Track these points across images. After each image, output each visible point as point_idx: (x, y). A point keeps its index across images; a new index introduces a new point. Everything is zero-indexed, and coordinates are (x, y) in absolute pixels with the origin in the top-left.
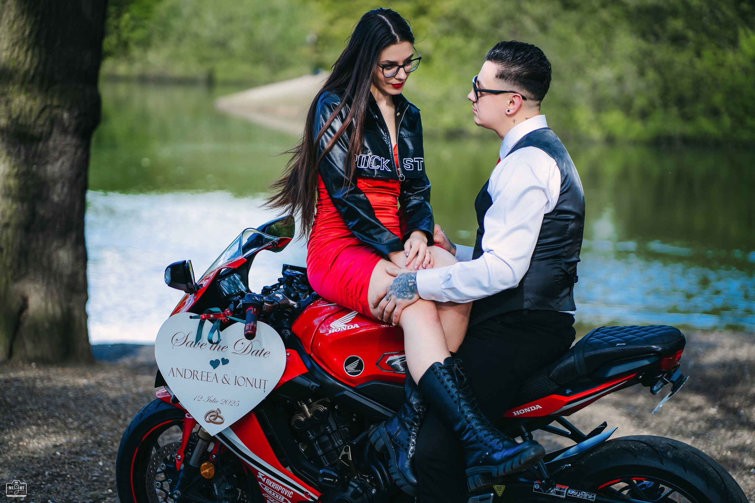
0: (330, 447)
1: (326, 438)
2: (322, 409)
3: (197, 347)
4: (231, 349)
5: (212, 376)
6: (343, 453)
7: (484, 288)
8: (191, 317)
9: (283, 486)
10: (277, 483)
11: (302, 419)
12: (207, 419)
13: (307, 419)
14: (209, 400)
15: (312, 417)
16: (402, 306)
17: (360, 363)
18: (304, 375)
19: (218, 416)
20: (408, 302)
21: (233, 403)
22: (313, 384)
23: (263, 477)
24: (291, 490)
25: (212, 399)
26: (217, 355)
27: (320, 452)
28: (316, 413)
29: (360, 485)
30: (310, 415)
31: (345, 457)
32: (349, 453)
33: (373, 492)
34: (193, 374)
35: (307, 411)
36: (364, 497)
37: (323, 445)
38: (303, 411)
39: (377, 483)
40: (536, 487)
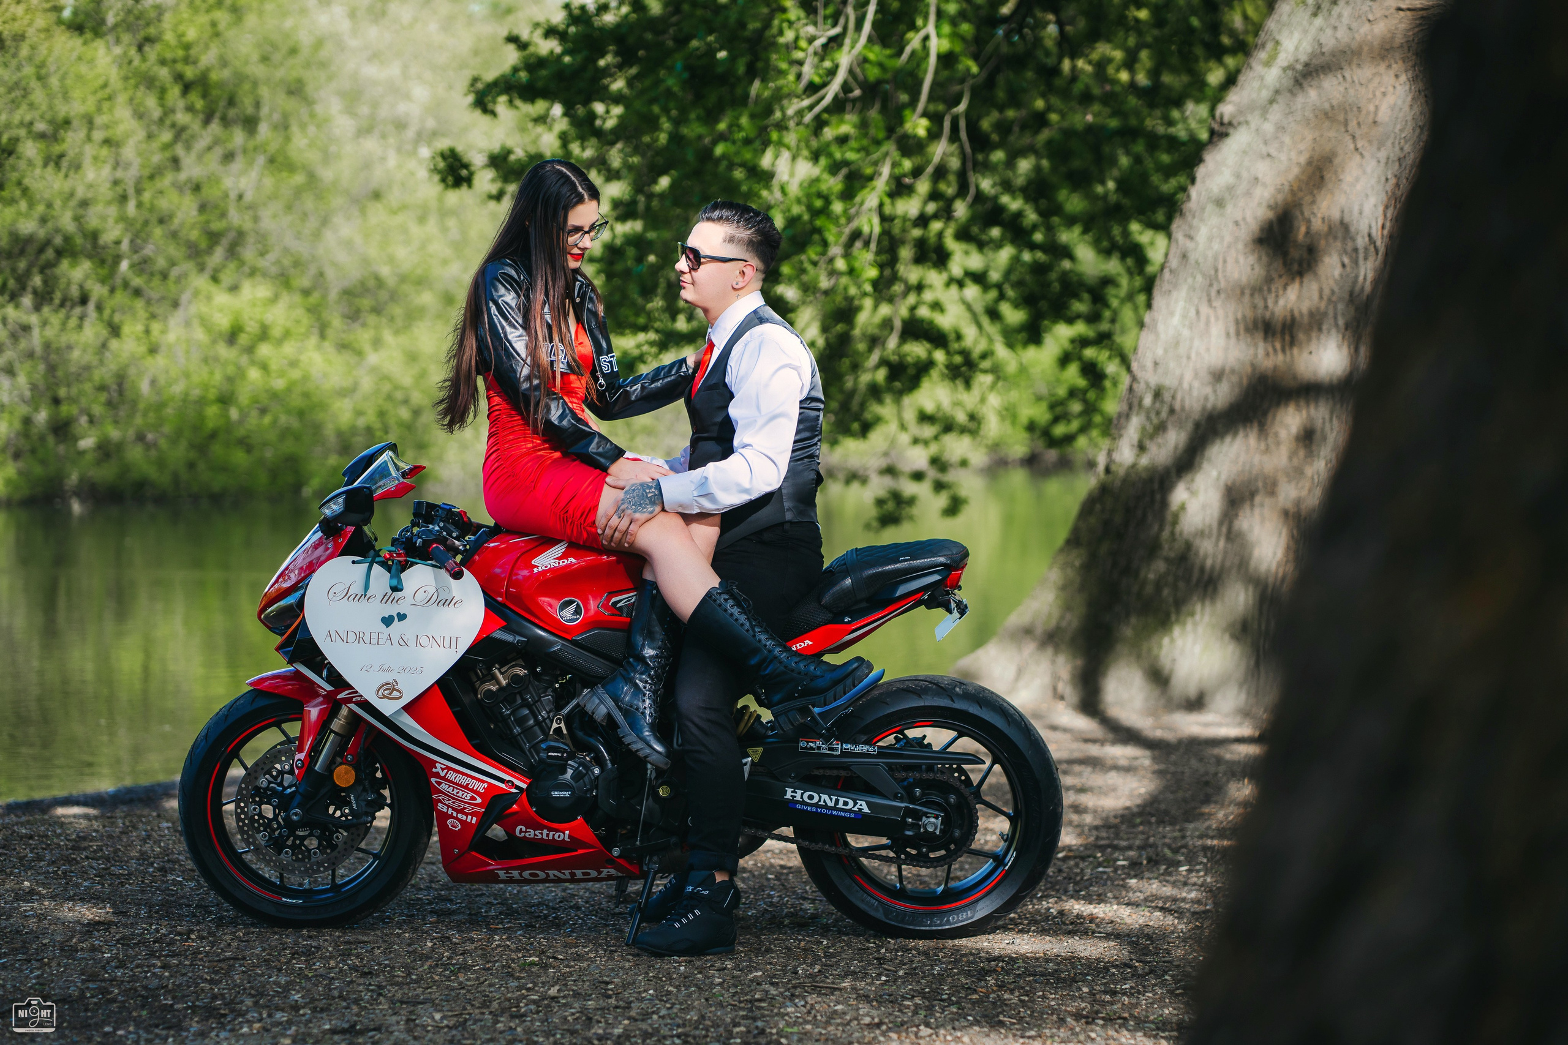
0: (531, 722)
1: (526, 712)
2: (522, 672)
3: (364, 601)
4: (409, 599)
5: (384, 637)
6: (555, 725)
8: (354, 562)
9: (473, 778)
11: (494, 688)
12: (380, 694)
13: (501, 689)
14: (381, 669)
15: (508, 684)
16: (640, 523)
17: (578, 607)
18: (503, 629)
19: (394, 689)
20: (646, 516)
21: (413, 671)
22: (518, 638)
23: (443, 769)
24: (483, 782)
25: (385, 667)
26: (392, 610)
27: (517, 730)
28: (515, 679)
29: (580, 764)
30: (504, 683)
31: (558, 730)
32: (562, 725)
33: (597, 771)
34: (359, 637)
35: (500, 677)
36: (586, 779)
37: (521, 721)
38: (494, 678)
39: (599, 761)
40: (803, 744)
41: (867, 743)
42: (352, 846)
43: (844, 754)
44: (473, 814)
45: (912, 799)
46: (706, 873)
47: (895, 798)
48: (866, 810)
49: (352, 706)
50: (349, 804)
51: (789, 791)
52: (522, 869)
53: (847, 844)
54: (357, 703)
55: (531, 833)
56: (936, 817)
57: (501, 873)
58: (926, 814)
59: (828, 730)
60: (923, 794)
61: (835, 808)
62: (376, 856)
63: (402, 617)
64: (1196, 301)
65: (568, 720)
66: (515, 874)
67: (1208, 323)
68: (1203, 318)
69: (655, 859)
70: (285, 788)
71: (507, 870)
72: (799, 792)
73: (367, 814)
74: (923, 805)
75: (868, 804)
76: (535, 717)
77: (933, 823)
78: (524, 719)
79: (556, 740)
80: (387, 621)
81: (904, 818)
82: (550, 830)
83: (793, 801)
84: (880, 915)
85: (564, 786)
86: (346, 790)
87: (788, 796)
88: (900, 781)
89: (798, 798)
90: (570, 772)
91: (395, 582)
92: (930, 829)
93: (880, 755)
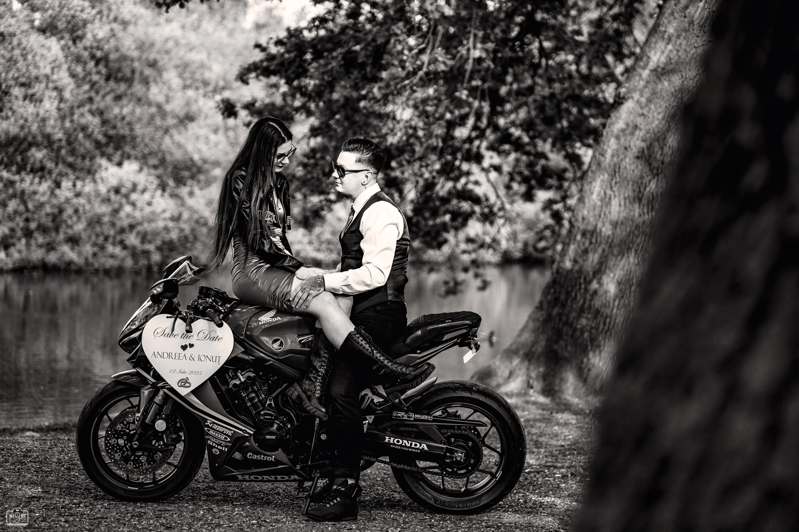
0: (256, 400)
1: (254, 395)
2: (252, 375)
3: (172, 337)
4: (195, 337)
5: (182, 355)
6: (268, 402)
7: (368, 285)
8: (167, 317)
9: (226, 428)
10: (221, 426)
11: (238, 383)
12: (179, 384)
13: (241, 383)
14: (180, 372)
15: (245, 381)
17: (282, 342)
18: (243, 353)
19: (187, 382)
20: (317, 292)
21: (197, 373)
22: (251, 357)
23: (210, 423)
24: (231, 430)
25: (183, 371)
26: (186, 342)
27: (249, 404)
28: (249, 378)
29: (281, 422)
30: (243, 380)
31: (270, 405)
32: (272, 402)
33: (289, 426)
34: (169, 355)
35: (241, 377)
36: (284, 430)
37: (251, 400)
38: (238, 377)
39: (290, 421)
40: (394, 414)
41: (428, 414)
42: (164, 460)
43: (415, 420)
44: (226, 446)
45: (450, 443)
46: (343, 479)
47: (441, 443)
48: (426, 448)
49: (165, 390)
50: (163, 440)
51: (387, 438)
52: (250, 474)
53: (416, 466)
54: (168, 389)
55: (255, 457)
56: (462, 453)
57: (240, 477)
58: (456, 451)
59: (407, 407)
60: (455, 441)
61: (410, 447)
62: (176, 467)
63: (191, 346)
64: (604, 187)
65: (275, 399)
66: (247, 477)
67: (610, 199)
68: (608, 196)
69: (318, 471)
70: (130, 431)
71: (242, 475)
72: (392, 439)
73: (171, 445)
74: (455, 446)
75: (427, 446)
76: (258, 398)
77: (460, 456)
78: (253, 398)
79: (269, 410)
80: (184, 348)
81: (445, 453)
82: (265, 455)
83: (389, 443)
84: (432, 502)
85: (271, 433)
86: (163, 432)
87: (387, 441)
88: (442, 434)
89: (392, 442)
90: (276, 426)
91: (188, 328)
92: (459, 459)
93: (434, 421)
